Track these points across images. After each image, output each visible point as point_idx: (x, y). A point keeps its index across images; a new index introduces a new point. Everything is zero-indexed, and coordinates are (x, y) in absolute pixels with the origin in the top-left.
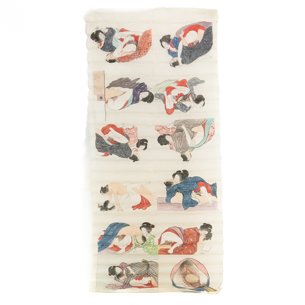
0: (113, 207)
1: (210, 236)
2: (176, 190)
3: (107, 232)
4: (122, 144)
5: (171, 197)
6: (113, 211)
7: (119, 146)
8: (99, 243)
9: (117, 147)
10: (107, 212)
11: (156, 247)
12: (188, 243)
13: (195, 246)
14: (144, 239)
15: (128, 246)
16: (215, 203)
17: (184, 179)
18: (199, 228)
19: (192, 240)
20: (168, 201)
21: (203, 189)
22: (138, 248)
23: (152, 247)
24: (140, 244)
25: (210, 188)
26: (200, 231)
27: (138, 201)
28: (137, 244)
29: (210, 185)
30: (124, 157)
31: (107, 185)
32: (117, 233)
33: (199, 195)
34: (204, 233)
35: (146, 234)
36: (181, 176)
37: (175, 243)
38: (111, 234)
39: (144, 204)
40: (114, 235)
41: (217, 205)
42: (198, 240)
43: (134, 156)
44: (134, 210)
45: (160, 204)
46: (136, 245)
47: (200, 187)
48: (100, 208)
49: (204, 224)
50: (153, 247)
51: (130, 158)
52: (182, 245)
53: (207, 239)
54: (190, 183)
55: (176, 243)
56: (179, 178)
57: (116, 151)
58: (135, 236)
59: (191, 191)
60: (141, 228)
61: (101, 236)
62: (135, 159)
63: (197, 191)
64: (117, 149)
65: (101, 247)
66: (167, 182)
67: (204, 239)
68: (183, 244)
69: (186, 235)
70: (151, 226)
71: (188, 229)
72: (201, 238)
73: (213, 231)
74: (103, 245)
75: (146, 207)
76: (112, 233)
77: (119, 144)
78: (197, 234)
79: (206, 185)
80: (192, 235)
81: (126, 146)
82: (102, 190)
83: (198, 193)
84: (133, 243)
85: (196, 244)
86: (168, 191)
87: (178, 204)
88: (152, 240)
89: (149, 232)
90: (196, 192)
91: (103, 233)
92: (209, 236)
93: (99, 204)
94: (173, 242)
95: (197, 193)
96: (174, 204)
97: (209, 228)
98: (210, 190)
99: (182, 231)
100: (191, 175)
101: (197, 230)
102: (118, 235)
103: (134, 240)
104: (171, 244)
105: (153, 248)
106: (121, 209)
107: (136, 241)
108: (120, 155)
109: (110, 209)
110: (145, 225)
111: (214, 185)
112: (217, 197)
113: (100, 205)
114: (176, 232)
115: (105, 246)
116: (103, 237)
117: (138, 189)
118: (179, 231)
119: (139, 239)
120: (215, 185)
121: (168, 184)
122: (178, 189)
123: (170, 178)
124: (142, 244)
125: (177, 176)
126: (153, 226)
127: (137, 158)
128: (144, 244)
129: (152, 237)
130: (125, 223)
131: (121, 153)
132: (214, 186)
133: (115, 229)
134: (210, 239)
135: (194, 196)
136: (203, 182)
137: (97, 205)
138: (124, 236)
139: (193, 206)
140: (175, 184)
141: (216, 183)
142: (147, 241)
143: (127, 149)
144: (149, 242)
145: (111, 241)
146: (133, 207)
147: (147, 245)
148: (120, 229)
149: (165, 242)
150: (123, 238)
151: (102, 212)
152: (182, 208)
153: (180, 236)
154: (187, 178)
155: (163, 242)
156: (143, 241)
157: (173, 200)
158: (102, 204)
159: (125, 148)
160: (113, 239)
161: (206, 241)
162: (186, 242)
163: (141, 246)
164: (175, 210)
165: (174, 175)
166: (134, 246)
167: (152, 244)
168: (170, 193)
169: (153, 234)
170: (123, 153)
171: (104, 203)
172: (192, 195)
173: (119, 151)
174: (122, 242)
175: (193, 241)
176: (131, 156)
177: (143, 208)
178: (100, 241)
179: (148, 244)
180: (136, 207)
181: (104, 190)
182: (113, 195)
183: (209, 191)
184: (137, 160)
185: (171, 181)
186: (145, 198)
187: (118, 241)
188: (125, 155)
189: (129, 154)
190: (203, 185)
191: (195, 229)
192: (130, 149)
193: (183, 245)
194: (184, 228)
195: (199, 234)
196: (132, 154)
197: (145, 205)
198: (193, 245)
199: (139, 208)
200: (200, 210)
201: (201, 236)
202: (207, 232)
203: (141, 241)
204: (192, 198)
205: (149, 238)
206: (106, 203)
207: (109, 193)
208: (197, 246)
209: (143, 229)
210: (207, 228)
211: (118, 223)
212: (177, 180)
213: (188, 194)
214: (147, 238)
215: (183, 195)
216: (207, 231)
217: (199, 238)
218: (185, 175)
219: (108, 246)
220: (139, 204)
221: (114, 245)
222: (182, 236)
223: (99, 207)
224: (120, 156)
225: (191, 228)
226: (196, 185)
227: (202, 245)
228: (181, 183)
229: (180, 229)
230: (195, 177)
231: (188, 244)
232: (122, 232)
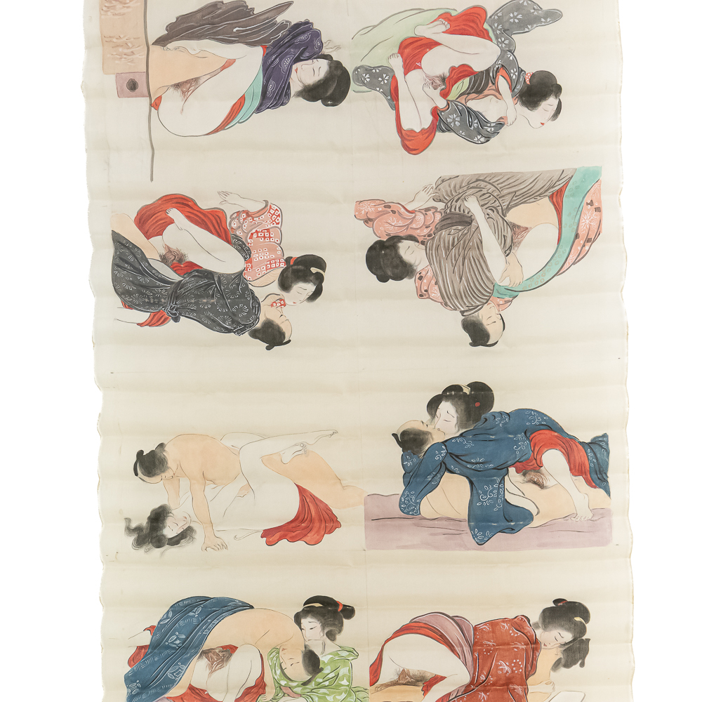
0: (186, 534)
1: (579, 650)
2: (443, 463)
3: (160, 632)
4: (220, 276)
5: (422, 494)
6: (185, 548)
7: (208, 285)
8: (129, 679)
9: (201, 287)
10: (162, 553)
11: (361, 695)
12: (492, 679)
13: (519, 689)
14: (312, 661)
15: (248, 691)
16: (600, 515)
17: (477, 420)
18: (535, 617)
19: (506, 668)
20: (409, 507)
21: (553, 460)
22: (287, 698)
23: (344, 695)
24: (295, 684)
25: (582, 456)
26: (540, 634)
27: (289, 508)
28: (283, 683)
29: (582, 443)
30: (229, 331)
31: (161, 445)
32: (204, 638)
33: (535, 483)
34: (558, 637)
35: (321, 642)
36: (463, 407)
37: (437, 679)
38: (178, 642)
39: (311, 521)
40: (189, 648)
41: (611, 526)
42: (531, 668)
43: (269, 325)
44: (269, 544)
45: (376, 520)
46: (280, 687)
47: (540, 453)
48: (131, 539)
49: (556, 601)
50: (349, 695)
51: (255, 334)
52: (467, 688)
53: (567, 665)
54: (498, 437)
55: (443, 678)
56: (455, 415)
57: (197, 304)
58: (276, 650)
59: (502, 470)
60: (298, 618)
61: (140, 648)
62: (273, 336)
63: (530, 468)
64: (202, 296)
65: (138, 694)
66: (404, 433)
67: (557, 665)
68: (472, 683)
69: (482, 645)
70: (340, 608)
71: (493, 624)
72: (547, 658)
73: (593, 630)
74: (145, 687)
75: (318, 532)
76: (184, 637)
77: (209, 275)
78: (527, 644)
79: (566, 443)
80: (506, 647)
81: (238, 285)
82: (142, 465)
83: (532, 475)
84: (268, 679)
85: (524, 683)
86: (408, 470)
87: (452, 522)
88: (345, 666)
89: (331, 636)
90: (523, 471)
91: (146, 639)
92: (575, 652)
93: (128, 520)
94: (429, 676)
95: (528, 477)
96: (436, 522)
97: (578, 619)
98: (582, 465)
99: (468, 632)
100: (502, 404)
101: (528, 629)
102: (206, 647)
103: (273, 667)
104: (421, 684)
105: (349, 699)
106: (219, 541)
107: (279, 672)
108: (214, 321)
109: (175, 541)
110: (317, 605)
111: (599, 444)
112: (608, 492)
113: (133, 525)
114: (442, 636)
115: (153, 691)
116: (146, 655)
117: (287, 458)
118: (453, 633)
119: (291, 662)
120: (603, 444)
121: (410, 441)
122: (449, 461)
123: (416, 417)
124: (305, 684)
125: (446, 408)
126: (349, 612)
127: (282, 335)
128: (312, 685)
129: (345, 654)
130: (232, 600)
131: (217, 314)
132: (597, 449)
133: (195, 621)
134: (582, 665)
135: (516, 489)
136: (550, 429)
137: (123, 525)
138: (230, 650)
139: (512, 530)
140: (437, 438)
141: (605, 436)
142: (326, 671)
143: (242, 296)
144: (330, 676)
145: (178, 673)
146: (267, 534)
147: (325, 687)
148: (214, 622)
149: (396, 678)
150: (228, 658)
151: (142, 551)
152: (468, 537)
153: (458, 649)
154: (487, 415)
155: (387, 674)
156: (309, 672)
157: (431, 504)
158: (142, 520)
159: (233, 292)
160: (186, 662)
161: (563, 670)
162: (483, 677)
163: (298, 690)
164: (437, 548)
165: (433, 405)
166: (270, 692)
167: (345, 682)
168: (416, 475)
169: (350, 645)
170: (226, 314)
171: (149, 518)
172: (508, 484)
173: (207, 303)
174: (221, 674)
175: (513, 671)
176: (259, 325)
177: (308, 538)
178: (133, 670)
179: (327, 683)
180: (278, 535)
181: (149, 464)
182: (184, 483)
183: (576, 470)
184: (281, 343)
185: (423, 428)
186: (314, 498)
187: (208, 671)
188: (233, 322)
189: (247, 317)
190: (552, 445)
191: (519, 623)
192: (255, 298)
193: (468, 686)
194: (476, 618)
195: (534, 644)
196: (262, 319)
197: (317, 524)
198: (511, 686)
199: (293, 540)
200: (542, 546)
201: (542, 652)
202: (568, 636)
203: (298, 671)
204: (509, 497)
205: (331, 661)
206: (158, 517)
207: (168, 474)
208: (526, 691)
209: (308, 622)
210: (571, 620)
211: (206, 599)
212: (447, 424)
213: (493, 482)
214: (324, 659)
215: (471, 483)
216: (568, 630)
217: (534, 659)
218: (477, 404)
219: (167, 690)
220: (292, 522)
221: (191, 688)
222: (466, 649)
223: (129, 530)
224: (213, 325)
225: (504, 620)
226: (523, 445)
227: (550, 687)
228: (461, 435)
229: (458, 621)
230: (520, 412)
231: (493, 684)
232: (222, 632)
